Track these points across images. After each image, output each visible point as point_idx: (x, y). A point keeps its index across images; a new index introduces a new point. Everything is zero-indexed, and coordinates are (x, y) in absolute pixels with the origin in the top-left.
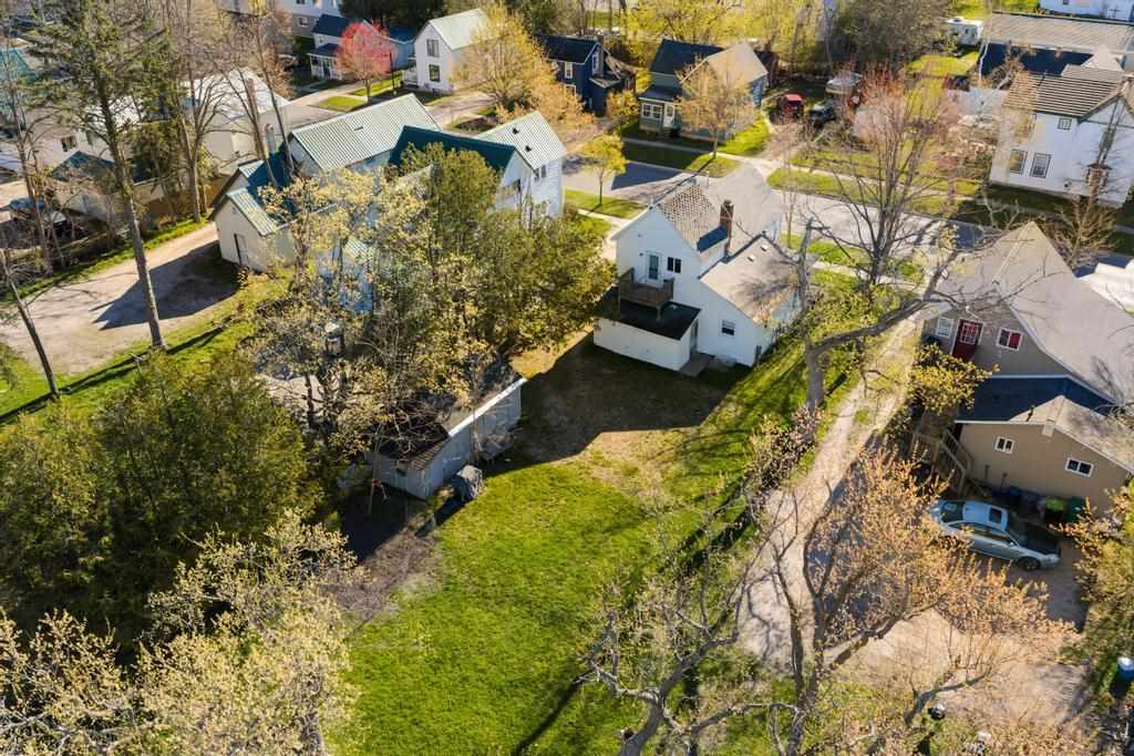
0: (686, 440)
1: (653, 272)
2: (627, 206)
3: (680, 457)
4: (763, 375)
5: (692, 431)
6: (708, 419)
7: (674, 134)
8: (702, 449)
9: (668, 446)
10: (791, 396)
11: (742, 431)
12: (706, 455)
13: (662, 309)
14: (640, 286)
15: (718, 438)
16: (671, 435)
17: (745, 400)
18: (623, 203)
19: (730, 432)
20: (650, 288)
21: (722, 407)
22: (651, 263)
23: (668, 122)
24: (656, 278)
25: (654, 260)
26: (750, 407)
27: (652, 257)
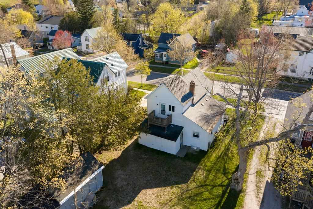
0: (182, 191)
1: (163, 112)
2: (152, 86)
3: (180, 202)
4: (212, 155)
5: (184, 186)
6: (191, 179)
7: (167, 63)
8: (190, 197)
9: (174, 196)
10: (226, 165)
11: (208, 185)
12: (192, 200)
13: (167, 127)
14: (157, 118)
15: (197, 190)
16: (175, 189)
17: (206, 168)
18: (150, 85)
19: (202, 186)
20: (162, 119)
21: (196, 172)
22: (162, 108)
23: (164, 59)
24: (164, 114)
25: (163, 107)
26: (209, 171)
27: (162, 105)
